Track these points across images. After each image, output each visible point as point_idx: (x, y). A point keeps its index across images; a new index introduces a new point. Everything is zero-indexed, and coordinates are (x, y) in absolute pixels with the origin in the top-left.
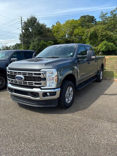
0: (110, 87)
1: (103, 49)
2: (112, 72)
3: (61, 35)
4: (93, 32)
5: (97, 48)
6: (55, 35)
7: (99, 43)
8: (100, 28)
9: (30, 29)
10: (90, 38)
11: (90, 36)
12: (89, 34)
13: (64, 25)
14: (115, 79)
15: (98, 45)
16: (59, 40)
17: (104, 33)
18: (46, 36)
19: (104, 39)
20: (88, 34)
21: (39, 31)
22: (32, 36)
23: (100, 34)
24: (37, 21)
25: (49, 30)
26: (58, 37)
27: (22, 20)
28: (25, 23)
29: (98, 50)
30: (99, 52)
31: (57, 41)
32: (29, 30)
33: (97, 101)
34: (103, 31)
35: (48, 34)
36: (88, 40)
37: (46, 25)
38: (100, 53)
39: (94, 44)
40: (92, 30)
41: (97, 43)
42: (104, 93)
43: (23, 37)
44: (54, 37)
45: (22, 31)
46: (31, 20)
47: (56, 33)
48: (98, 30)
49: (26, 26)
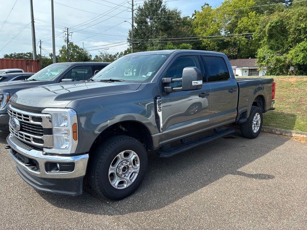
0: (268, 154)
1: (299, 60)
2: (294, 116)
3: (210, 30)
4: (276, 23)
5: (286, 58)
6: (197, 30)
7: (291, 47)
8: (293, 14)
9: (148, 20)
10: (271, 36)
11: (270, 30)
12: (267, 27)
13: (218, 10)
14: (294, 135)
15: (287, 51)
16: (205, 42)
17: (303, 25)
18: (178, 34)
19: (302, 37)
20: (264, 27)
21: (164, 24)
22: (151, 34)
23: (294, 26)
24: (163, 4)
25: (185, 22)
26: (204, 35)
27: (133, 5)
28: (140, 9)
29: (287, 62)
30: (289, 67)
31: (200, 43)
32: (146, 23)
33: (204, 189)
34: (301, 20)
35: (184, 29)
36: (265, 39)
37: (179, 13)
38: (292, 69)
39: (278, 48)
40: (275, 18)
41: (286, 46)
42: (239, 170)
43: (135, 36)
44: (195, 35)
45: (133, 26)
46: (151, 4)
47: (200, 28)
48: (289, 18)
49: (141, 15)
